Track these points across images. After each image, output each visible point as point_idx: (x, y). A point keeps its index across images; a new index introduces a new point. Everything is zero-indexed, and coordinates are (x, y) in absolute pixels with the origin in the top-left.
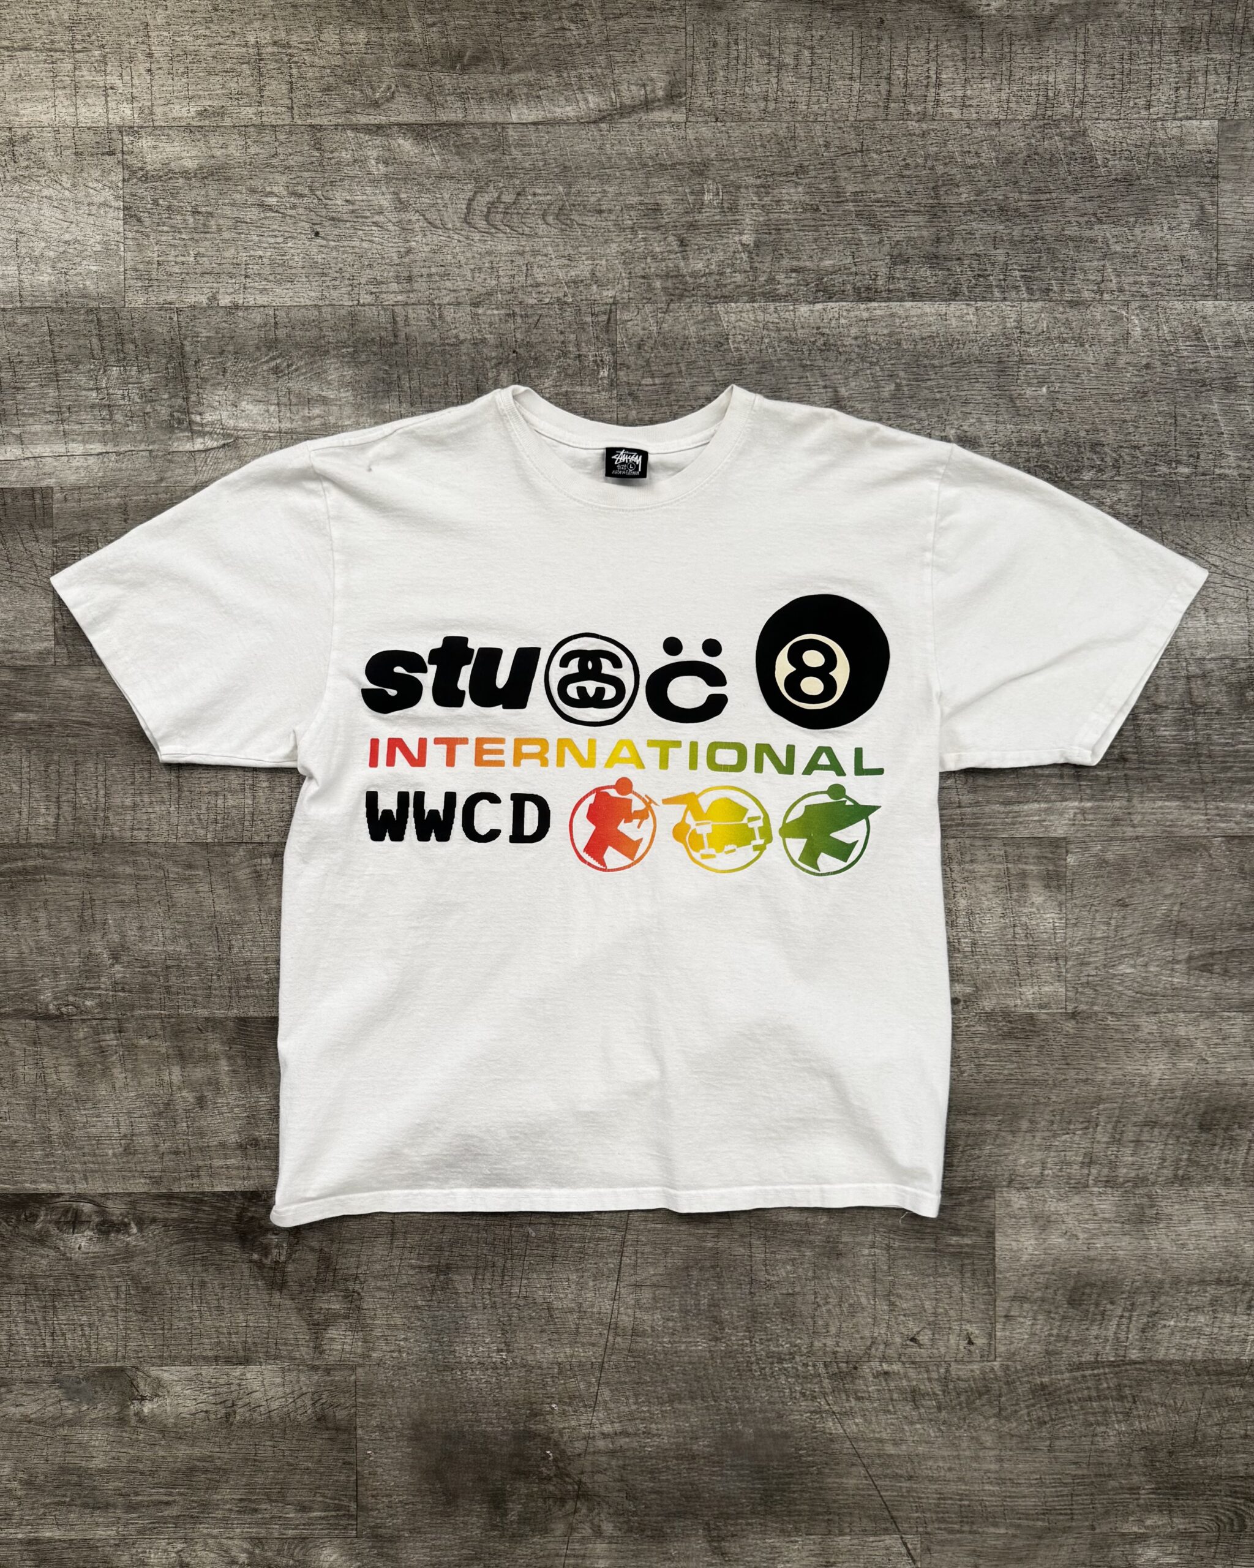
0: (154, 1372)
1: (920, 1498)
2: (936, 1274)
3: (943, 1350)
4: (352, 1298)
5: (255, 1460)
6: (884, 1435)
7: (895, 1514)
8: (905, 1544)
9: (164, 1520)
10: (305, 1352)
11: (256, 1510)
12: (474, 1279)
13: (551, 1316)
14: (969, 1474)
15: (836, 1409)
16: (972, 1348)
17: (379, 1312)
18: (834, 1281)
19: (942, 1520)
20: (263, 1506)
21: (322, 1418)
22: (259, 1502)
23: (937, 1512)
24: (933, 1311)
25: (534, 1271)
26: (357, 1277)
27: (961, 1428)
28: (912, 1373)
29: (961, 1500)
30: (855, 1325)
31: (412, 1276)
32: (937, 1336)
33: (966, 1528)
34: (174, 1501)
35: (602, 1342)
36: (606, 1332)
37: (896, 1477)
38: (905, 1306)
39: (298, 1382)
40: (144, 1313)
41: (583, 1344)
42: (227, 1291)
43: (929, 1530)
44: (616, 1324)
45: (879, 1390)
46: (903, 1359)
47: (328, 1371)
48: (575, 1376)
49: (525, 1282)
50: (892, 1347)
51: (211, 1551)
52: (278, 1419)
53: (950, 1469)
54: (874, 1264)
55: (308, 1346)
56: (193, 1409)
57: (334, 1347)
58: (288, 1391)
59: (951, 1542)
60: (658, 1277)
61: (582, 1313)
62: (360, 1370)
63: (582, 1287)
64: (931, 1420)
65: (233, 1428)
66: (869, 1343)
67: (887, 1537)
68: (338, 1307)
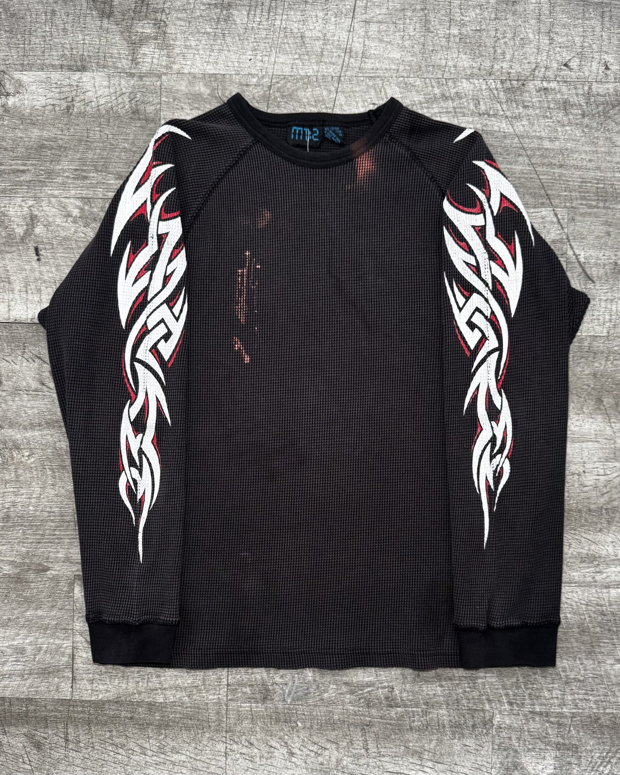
0: (17, 75)
1: (568, 181)
2: (584, 18)
3: (587, 74)
4: (159, 25)
5: (87, 141)
6: (543, 134)
7: (549, 192)
8: (556, 215)
9: (21, 184)
10: (125, 63)
11: (86, 178)
12: (248, 14)
13: (304, 42)
14: (604, 165)
15: (508, 114)
16: (608, 72)
17: (179, 36)
18: (510, 22)
19: (583, 198)
20: (92, 175)
21: (136, 112)
22: (88, 171)
23: (580, 192)
24: (581, 44)
25: (291, 9)
26: (163, 11)
27: (599, 130)
28: (564, 89)
29: (597, 184)
30: (525, 54)
31: (203, 10)
32: (583, 63)
33: (601, 204)
34: (28, 170)
35: (340, 62)
36: (343, 55)
37: (550, 165)
38: (560, 40)
39: (120, 85)
40: (11, 32)
41: (326, 63)
42: (71, 18)
43: (574, 205)
44: (351, 49)
45: (540, 101)
46: (558, 79)
47: (141, 77)
48: (319, 86)
49: (285, 17)
50: (551, 70)
51: (54, 207)
52: (104, 112)
53: (590, 161)
54: (540, 10)
55: (127, 59)
56: (44, 103)
57: (146, 60)
58: (112, 91)
59: (590, 214)
60: (382, 16)
61: (326, 41)
62: (164, 77)
63: (326, 22)
64: (577, 124)
65: (72, 117)
66: (534, 66)
67: (543, 209)
68: (149, 31)
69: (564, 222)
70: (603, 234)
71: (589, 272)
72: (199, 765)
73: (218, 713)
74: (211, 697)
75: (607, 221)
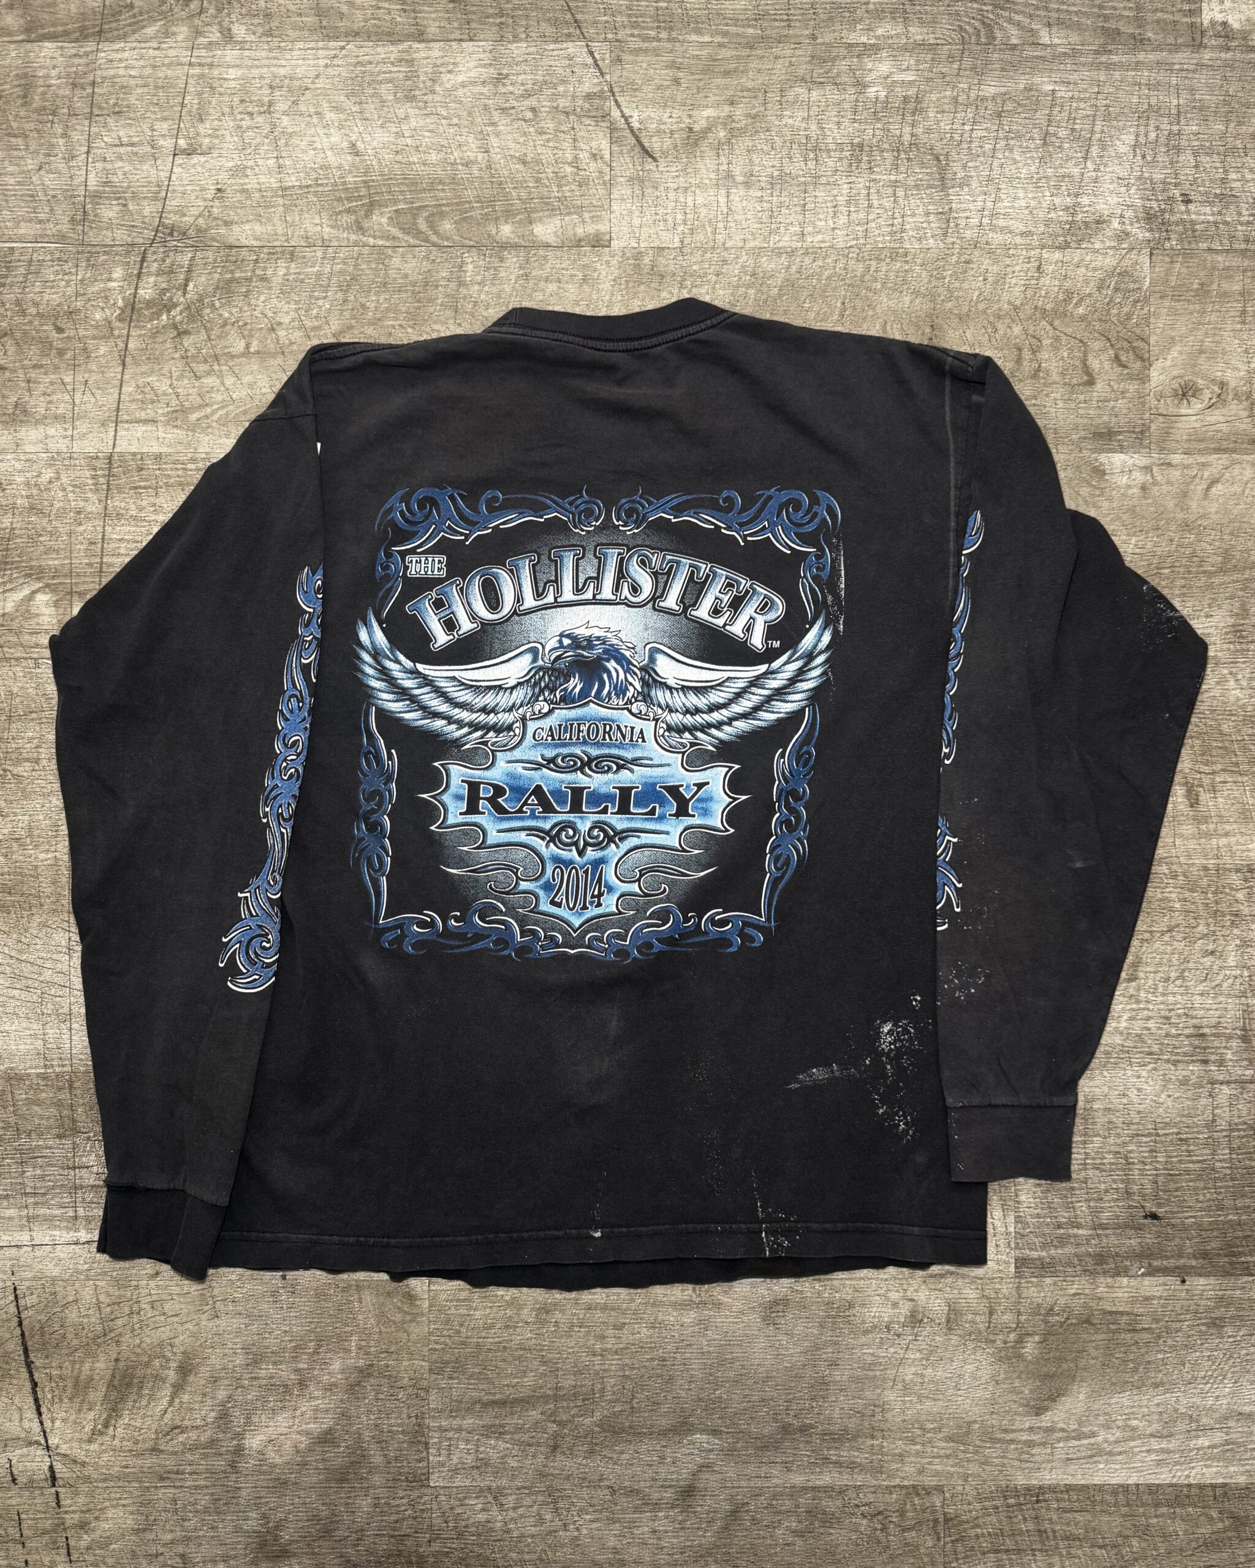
69: (605, 64)
70: (666, 83)
71: (647, 145)
72: (27, 969)
73: (54, 882)
74: (42, 856)
75: (674, 62)
